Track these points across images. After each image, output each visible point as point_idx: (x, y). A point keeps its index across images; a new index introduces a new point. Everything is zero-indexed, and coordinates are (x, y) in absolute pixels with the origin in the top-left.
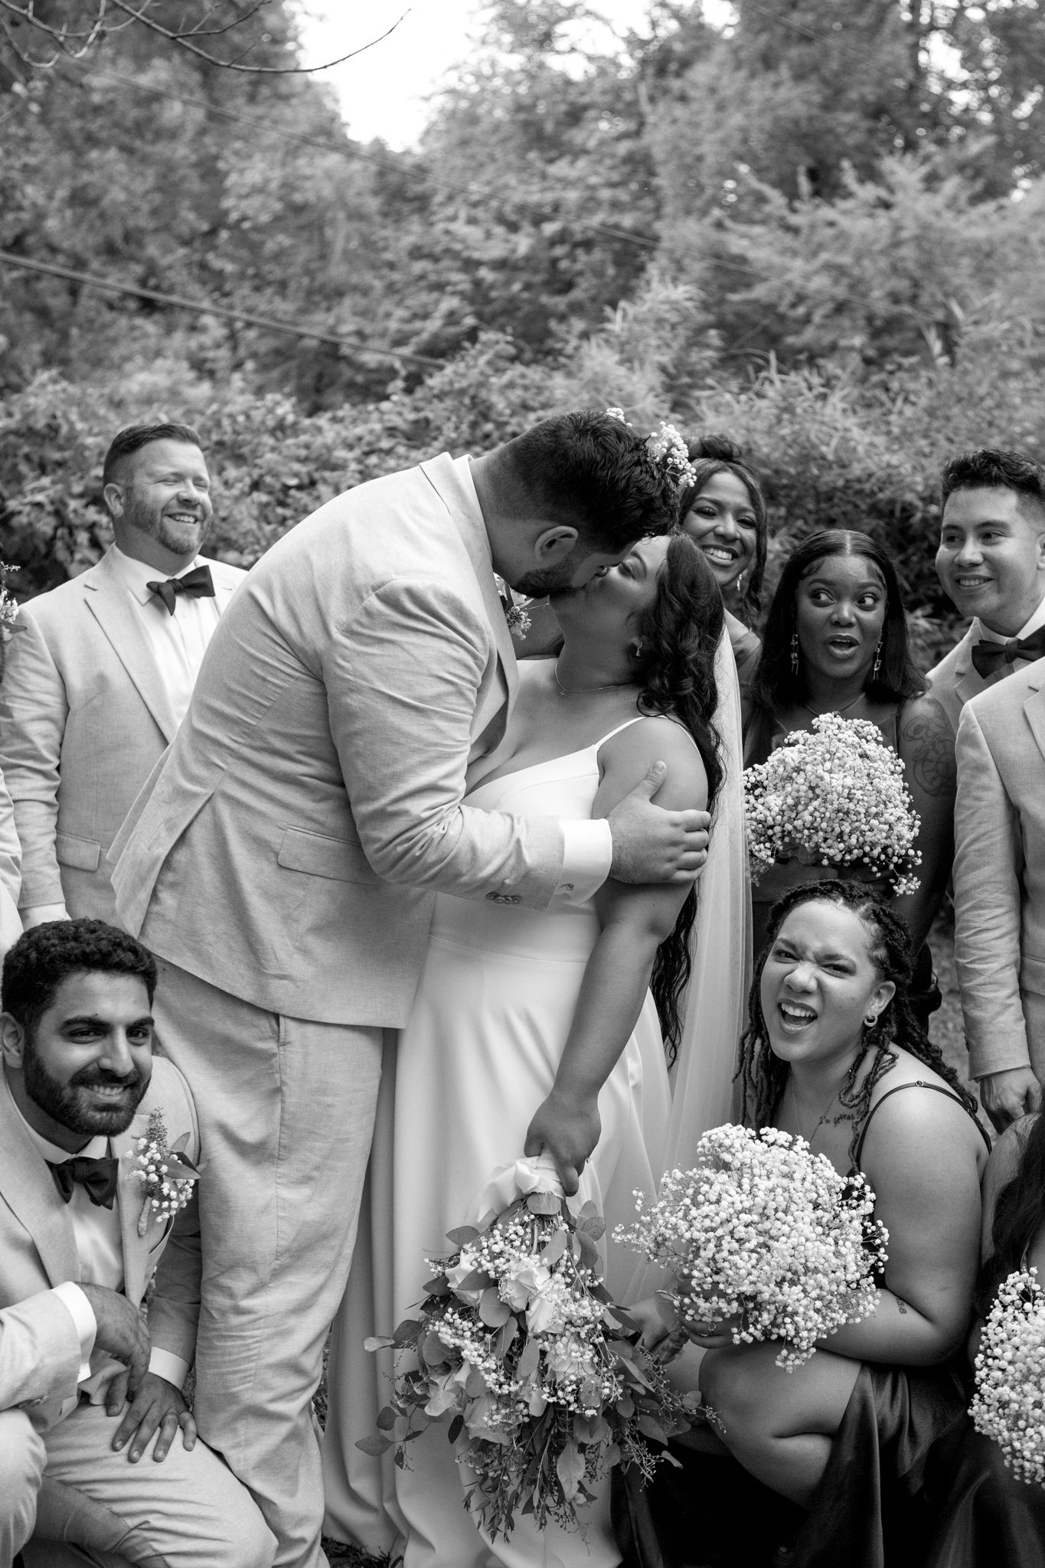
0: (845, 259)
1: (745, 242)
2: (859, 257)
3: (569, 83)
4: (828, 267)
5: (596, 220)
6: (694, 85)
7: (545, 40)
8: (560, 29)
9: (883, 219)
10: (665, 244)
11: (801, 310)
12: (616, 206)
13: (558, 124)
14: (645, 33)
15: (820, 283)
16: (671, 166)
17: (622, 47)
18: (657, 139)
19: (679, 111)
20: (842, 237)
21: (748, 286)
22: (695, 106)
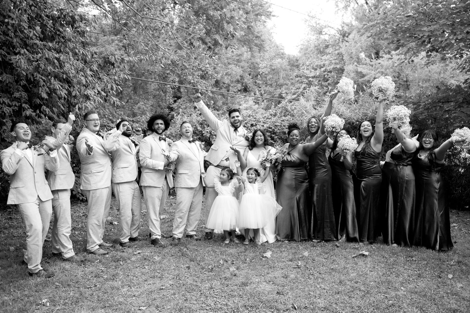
0: (383, 70)
1: (361, 69)
2: (386, 70)
3: (325, 40)
4: (379, 72)
5: (332, 67)
6: (350, 39)
7: (320, 33)
8: (323, 30)
9: (390, 61)
10: (346, 70)
12: (336, 64)
13: (324, 49)
14: (341, 29)
16: (346, 55)
17: (336, 32)
18: (343, 50)
19: (347, 44)
20: (382, 66)
21: (364, 77)
22: (351, 43)
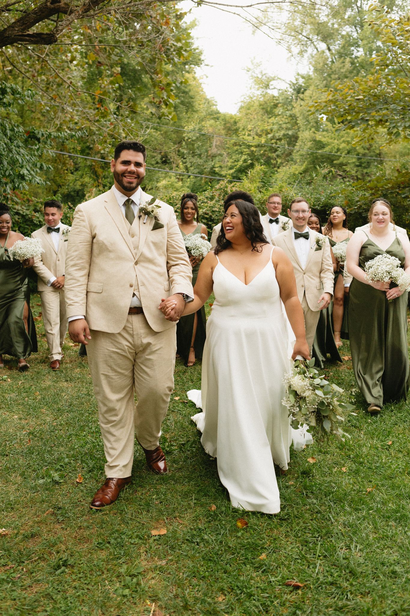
0: (349, 139)
1: (320, 137)
3: (274, 97)
4: (344, 141)
5: (282, 132)
6: (306, 96)
7: (267, 86)
8: (271, 83)
10: (300, 138)
11: (339, 153)
12: (288, 129)
13: (271, 108)
14: (295, 82)
15: (343, 145)
16: (301, 118)
17: (288, 86)
18: (296, 111)
19: (302, 103)
21: (324, 147)
22: (307, 102)
